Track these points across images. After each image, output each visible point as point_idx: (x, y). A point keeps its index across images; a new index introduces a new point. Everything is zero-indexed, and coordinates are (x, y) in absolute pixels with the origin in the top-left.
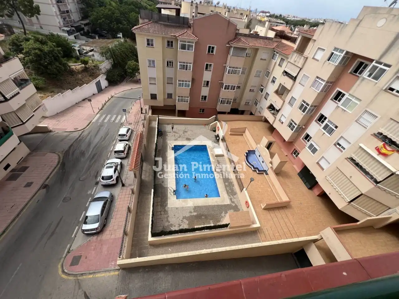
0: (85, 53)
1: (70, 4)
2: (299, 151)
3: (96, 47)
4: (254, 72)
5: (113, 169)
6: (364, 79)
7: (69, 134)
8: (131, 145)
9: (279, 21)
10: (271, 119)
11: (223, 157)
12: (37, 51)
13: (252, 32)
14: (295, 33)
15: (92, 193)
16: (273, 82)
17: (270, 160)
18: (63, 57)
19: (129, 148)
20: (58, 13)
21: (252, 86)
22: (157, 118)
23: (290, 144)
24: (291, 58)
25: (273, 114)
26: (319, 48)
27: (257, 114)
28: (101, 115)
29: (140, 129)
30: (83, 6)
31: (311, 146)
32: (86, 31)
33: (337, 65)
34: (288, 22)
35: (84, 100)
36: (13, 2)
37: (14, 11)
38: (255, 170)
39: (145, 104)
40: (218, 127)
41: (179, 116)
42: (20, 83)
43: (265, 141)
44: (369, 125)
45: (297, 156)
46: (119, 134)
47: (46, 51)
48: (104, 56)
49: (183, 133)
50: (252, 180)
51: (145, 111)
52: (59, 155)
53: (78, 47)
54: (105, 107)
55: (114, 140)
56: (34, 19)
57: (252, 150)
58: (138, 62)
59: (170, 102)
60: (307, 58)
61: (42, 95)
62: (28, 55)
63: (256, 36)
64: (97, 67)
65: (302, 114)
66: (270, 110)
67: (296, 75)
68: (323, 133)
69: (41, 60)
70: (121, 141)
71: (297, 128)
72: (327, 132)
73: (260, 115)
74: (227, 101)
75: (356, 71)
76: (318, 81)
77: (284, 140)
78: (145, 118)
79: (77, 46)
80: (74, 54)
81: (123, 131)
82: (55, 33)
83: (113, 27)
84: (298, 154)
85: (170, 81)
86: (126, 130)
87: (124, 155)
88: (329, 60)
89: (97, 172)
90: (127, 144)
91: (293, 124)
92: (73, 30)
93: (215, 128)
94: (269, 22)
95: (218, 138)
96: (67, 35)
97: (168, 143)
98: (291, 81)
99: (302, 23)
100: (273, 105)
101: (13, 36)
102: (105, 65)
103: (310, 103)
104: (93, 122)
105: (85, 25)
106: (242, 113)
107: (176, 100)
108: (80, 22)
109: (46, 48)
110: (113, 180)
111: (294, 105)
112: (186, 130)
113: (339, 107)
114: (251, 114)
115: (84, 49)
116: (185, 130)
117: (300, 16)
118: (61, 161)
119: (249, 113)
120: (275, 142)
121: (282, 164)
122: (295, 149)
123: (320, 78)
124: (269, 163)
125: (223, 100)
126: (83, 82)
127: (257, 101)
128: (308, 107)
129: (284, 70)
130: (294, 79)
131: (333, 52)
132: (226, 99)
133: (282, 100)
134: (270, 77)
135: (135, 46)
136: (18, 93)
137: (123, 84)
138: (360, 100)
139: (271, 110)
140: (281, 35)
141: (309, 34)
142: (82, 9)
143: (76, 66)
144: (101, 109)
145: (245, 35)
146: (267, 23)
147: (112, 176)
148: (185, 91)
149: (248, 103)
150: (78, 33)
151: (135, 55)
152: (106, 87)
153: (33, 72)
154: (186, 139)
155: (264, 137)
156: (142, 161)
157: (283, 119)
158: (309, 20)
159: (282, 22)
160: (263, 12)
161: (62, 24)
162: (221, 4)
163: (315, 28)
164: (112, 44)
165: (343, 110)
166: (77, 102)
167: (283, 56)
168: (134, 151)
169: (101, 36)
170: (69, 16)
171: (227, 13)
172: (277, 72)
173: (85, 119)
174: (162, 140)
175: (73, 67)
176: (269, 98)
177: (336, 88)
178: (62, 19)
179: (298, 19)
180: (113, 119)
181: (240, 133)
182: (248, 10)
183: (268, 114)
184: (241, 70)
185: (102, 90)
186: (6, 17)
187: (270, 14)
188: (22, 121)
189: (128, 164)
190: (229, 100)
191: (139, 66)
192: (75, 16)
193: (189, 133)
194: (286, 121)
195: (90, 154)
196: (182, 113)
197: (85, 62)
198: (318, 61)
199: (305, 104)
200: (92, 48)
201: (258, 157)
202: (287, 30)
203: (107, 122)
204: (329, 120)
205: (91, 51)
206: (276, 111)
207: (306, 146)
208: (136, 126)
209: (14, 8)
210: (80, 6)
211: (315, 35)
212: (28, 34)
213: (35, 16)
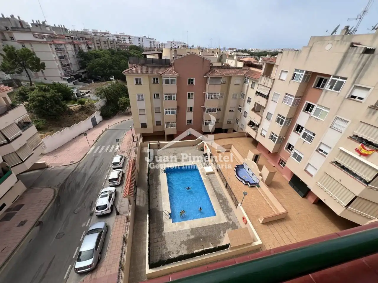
0: (81, 95)
1: (71, 59)
2: (285, 161)
3: (91, 89)
4: (231, 95)
5: (107, 198)
6: (327, 91)
7: (66, 168)
8: (124, 172)
9: (245, 54)
10: (253, 133)
11: (214, 175)
12: (40, 98)
13: (224, 65)
14: (260, 61)
15: (87, 226)
16: (249, 101)
17: (260, 172)
18: (63, 100)
19: (123, 175)
20: (60, 66)
21: (231, 107)
22: (148, 144)
23: (274, 155)
24: (261, 80)
25: (254, 129)
26: (282, 71)
27: (240, 131)
28: (95, 147)
29: (134, 155)
30: (82, 59)
31: (295, 155)
32: (83, 77)
33: (300, 82)
34: (252, 54)
35: (80, 135)
36: (23, 62)
37: (23, 69)
38: (246, 183)
39: (136, 133)
40: (205, 146)
41: (168, 140)
42: (23, 126)
43: (251, 155)
44: (343, 130)
45: (284, 166)
46: (113, 162)
47: (48, 97)
48: (99, 96)
49: (174, 155)
50: (246, 193)
51: (136, 138)
52: (55, 190)
53: (76, 91)
54: (100, 139)
55: (107, 170)
56: (40, 73)
57: (240, 164)
58: (129, 98)
59: (159, 129)
60: (274, 80)
61: (42, 135)
62: (32, 102)
63: (228, 67)
64: (92, 106)
65: (281, 126)
66: (251, 126)
67: (268, 94)
68: (303, 142)
69: (43, 105)
70: (114, 169)
71: (278, 139)
72: (307, 140)
73: (242, 131)
75: (318, 85)
76: (288, 97)
77: (269, 152)
78: (137, 145)
79: (75, 90)
80: (72, 97)
81: (116, 159)
82: (57, 82)
83: (106, 72)
84: (285, 163)
85: (158, 111)
86: (119, 158)
87: (118, 182)
88: (293, 80)
89: (92, 202)
90: (120, 172)
91: (274, 136)
92: (73, 78)
93: (203, 147)
94: (237, 55)
96: (67, 82)
98: (264, 100)
99: (264, 54)
100: (253, 121)
101: (20, 88)
102: (100, 103)
103: (285, 116)
104: (89, 154)
105: (83, 73)
106: (226, 131)
107: (164, 126)
108: (78, 71)
109: (48, 95)
110: (108, 209)
111: (271, 119)
112: (176, 152)
113: (312, 116)
114: (234, 131)
115: (81, 92)
116: (175, 152)
117: (261, 49)
118: (56, 196)
119: (232, 130)
120: (260, 154)
121: (271, 175)
122: (281, 159)
123: (289, 95)
124: (259, 175)
125: (206, 122)
126: (80, 119)
127: (237, 120)
128: (285, 120)
129: (257, 91)
130: (267, 97)
131: (295, 72)
133: (260, 116)
134: (245, 98)
135: (126, 86)
136: (21, 135)
137: (115, 117)
138: (329, 109)
140: (248, 65)
141: (272, 61)
142: (80, 62)
143: (74, 107)
144: (96, 141)
145: (218, 67)
146: (235, 57)
147: (107, 205)
148: (172, 117)
149: (230, 122)
150: (77, 80)
151: (126, 92)
152: (100, 122)
153: (36, 115)
155: (249, 151)
156: (136, 186)
157: (264, 133)
158: (270, 51)
159: (248, 54)
160: (230, 49)
161: (63, 74)
162: (195, 47)
163: (276, 56)
164: (105, 85)
165: (316, 119)
166: (74, 137)
167: (253, 80)
168: (128, 177)
169: (96, 80)
170: (69, 68)
171: (201, 52)
172: (251, 93)
173: (81, 152)
175: (72, 108)
176: (248, 116)
177: (305, 101)
178: (64, 71)
179: (260, 51)
180: (107, 149)
181: (226, 149)
182: (218, 49)
183: (249, 130)
184: (219, 95)
185: (97, 124)
186: (16, 74)
187: (237, 50)
188: (22, 160)
189: (122, 192)
191: (129, 101)
192: (75, 68)
193: (179, 155)
194: (267, 134)
195: (85, 185)
196: (171, 137)
197: (82, 103)
198: (284, 81)
199: (281, 118)
200: (88, 91)
201: (247, 170)
202: (252, 60)
203: (101, 152)
204: (306, 129)
205: (87, 93)
206: (256, 126)
207: (291, 155)
208: (128, 154)
209: (24, 66)
210: (79, 59)
211: (276, 61)
212: (33, 85)
213: (40, 71)
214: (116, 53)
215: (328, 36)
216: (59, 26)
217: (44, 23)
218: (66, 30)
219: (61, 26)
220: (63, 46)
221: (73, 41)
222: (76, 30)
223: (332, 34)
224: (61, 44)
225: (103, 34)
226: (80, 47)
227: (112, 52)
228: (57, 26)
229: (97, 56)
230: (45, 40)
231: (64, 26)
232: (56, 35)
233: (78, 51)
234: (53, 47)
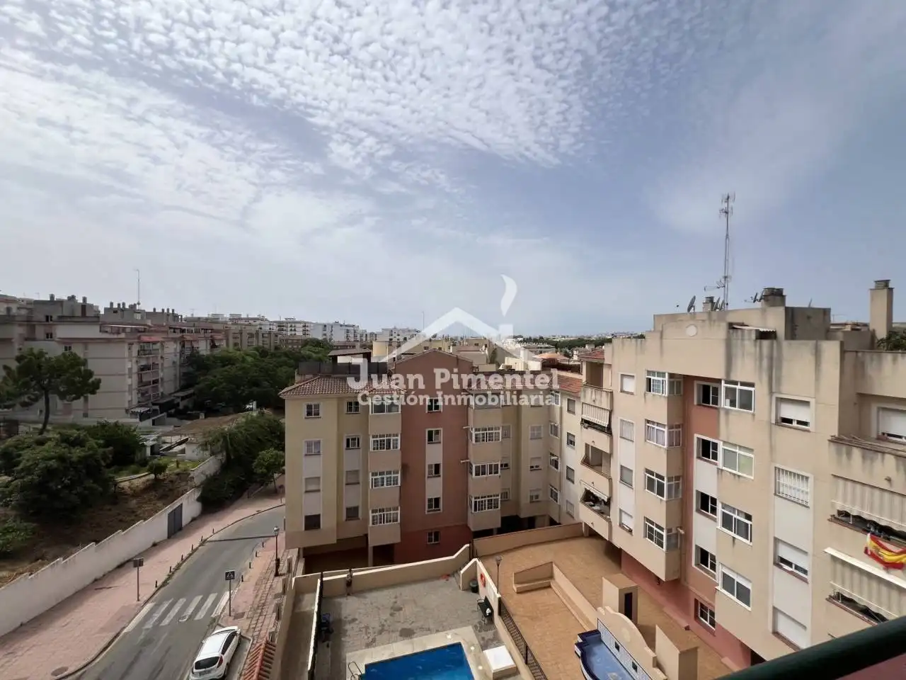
0: (164, 450)
1: (165, 370)
2: (709, 604)
3: (194, 434)
4: (526, 432)
6: (727, 412)
9: (542, 345)
10: (600, 526)
11: (518, 678)
12: (51, 463)
13: (501, 368)
14: (575, 358)
16: (571, 442)
17: (652, 654)
18: (108, 466)
20: (135, 386)
21: (532, 459)
22: (319, 581)
23: (675, 587)
24: (585, 396)
25: (601, 513)
26: (623, 375)
27: (566, 521)
28: (155, 605)
29: (269, 625)
30: (191, 370)
31: (728, 582)
32: (181, 407)
33: (666, 395)
34: (557, 345)
35: (121, 566)
36: (49, 381)
37: (42, 395)
39: (289, 546)
40: (482, 576)
41: (376, 564)
43: (611, 594)
44: (809, 499)
45: (712, 623)
46: (198, 659)
47: (73, 459)
48: (207, 450)
49: (392, 615)
51: (286, 565)
53: (154, 440)
54: (178, 573)
56: (78, 402)
57: (588, 630)
58: (283, 449)
59: (353, 530)
60: (612, 393)
62: (23, 474)
63: (511, 371)
64: (184, 476)
65: (661, 500)
66: (591, 506)
67: (607, 423)
68: (732, 539)
69: (51, 481)
71: (669, 537)
72: (738, 534)
73: (572, 522)
74: (488, 501)
75: (706, 399)
76: (653, 428)
77: (658, 579)
78: (284, 587)
79: (152, 439)
80: (138, 456)
81: (212, 646)
82: (112, 421)
83: (241, 393)
84: (712, 614)
85: (352, 479)
86: (222, 638)
88: (650, 391)
92: (155, 411)
93: (475, 579)
94: (526, 348)
95: (488, 611)
96: (137, 420)
97: (348, 661)
98: (604, 437)
99: (580, 343)
100: (592, 491)
102: (206, 466)
103: (664, 473)
104: (126, 633)
105: (183, 398)
106: (530, 523)
107: (366, 520)
108: (176, 395)
109: (77, 453)
111: (634, 483)
112: (399, 604)
113: (722, 470)
114: (553, 523)
115: (165, 443)
116: (396, 602)
117: (573, 334)
119: (547, 521)
120: (636, 588)
121: (688, 659)
123: (653, 423)
124: (654, 667)
125: (478, 500)
126: (136, 516)
127: (554, 489)
128: (665, 483)
129: (582, 419)
130: (608, 430)
131: (648, 377)
132: (485, 497)
133: (605, 476)
134: (561, 434)
135: (282, 421)
137: (240, 501)
138: (751, 450)
139: (592, 504)
141: (597, 357)
142: (185, 374)
143: (130, 481)
144: (165, 584)
148: (389, 495)
149: (537, 497)
150: (165, 414)
151: (279, 436)
152: (194, 519)
153: (13, 513)
154: (401, 636)
157: (628, 522)
158: (590, 337)
159: (547, 346)
161: (135, 402)
162: (440, 336)
163: (602, 347)
164: (229, 423)
165: (734, 475)
166: (99, 575)
167: (570, 395)
169: (211, 412)
170: (156, 389)
171: (451, 347)
172: (571, 424)
173: (103, 630)
174: (330, 654)
175: (125, 484)
176: (577, 478)
177: (693, 436)
178: (140, 395)
180: (190, 610)
181: (538, 581)
183: (587, 516)
184: (500, 431)
185: (181, 529)
186: (18, 407)
187: (524, 339)
190: (493, 498)
191: (283, 457)
192: (168, 388)
193: (408, 610)
194: (639, 531)
196: (386, 555)
197: (159, 469)
198: (632, 394)
199: (654, 478)
200: (184, 438)
201: (614, 650)
202: (559, 357)
203: (169, 624)
204: (722, 503)
205: (180, 444)
206: (603, 503)
207: (718, 585)
208: (254, 622)
209: (46, 390)
210: (185, 370)
211: (605, 357)
212: (48, 431)
213: (82, 399)
214: (272, 355)
215: (683, 314)
216: (163, 310)
217: (133, 307)
218: (175, 316)
219: (168, 310)
220: (155, 347)
221: (182, 337)
222: (196, 315)
223: (689, 310)
224: (154, 343)
225: (251, 322)
226: (195, 345)
227: (263, 353)
228: (159, 310)
229: (227, 361)
230: (123, 335)
231: (173, 310)
232: (150, 327)
233: (188, 352)
234: (135, 348)
